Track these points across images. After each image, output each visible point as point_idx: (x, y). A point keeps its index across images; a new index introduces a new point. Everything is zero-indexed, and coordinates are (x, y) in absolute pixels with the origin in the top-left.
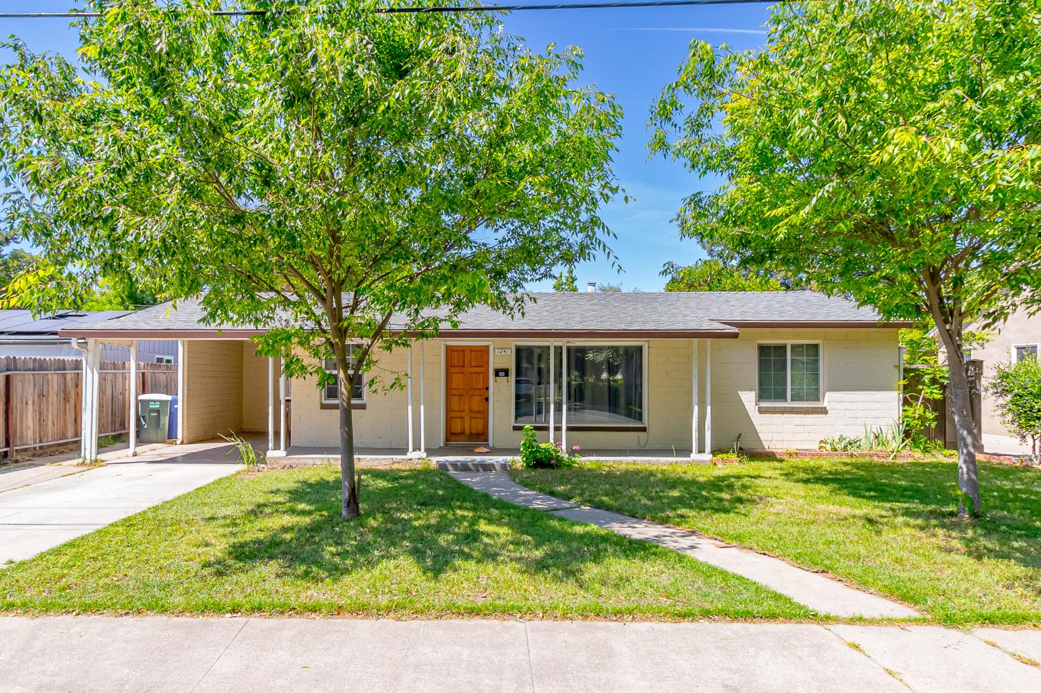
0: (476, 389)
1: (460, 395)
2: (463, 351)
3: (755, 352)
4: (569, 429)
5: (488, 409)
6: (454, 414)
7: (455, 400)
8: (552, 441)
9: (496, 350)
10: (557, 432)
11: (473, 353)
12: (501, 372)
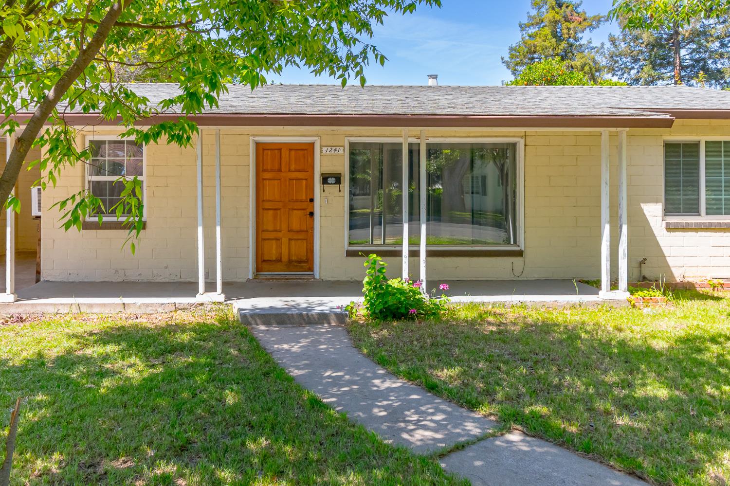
0: (297, 201)
1: (275, 210)
2: (280, 150)
3: (661, 151)
4: (430, 254)
5: (313, 228)
6: (266, 235)
7: (269, 216)
8: (405, 275)
9: (324, 149)
10: (413, 258)
11: (293, 153)
12: (331, 178)
